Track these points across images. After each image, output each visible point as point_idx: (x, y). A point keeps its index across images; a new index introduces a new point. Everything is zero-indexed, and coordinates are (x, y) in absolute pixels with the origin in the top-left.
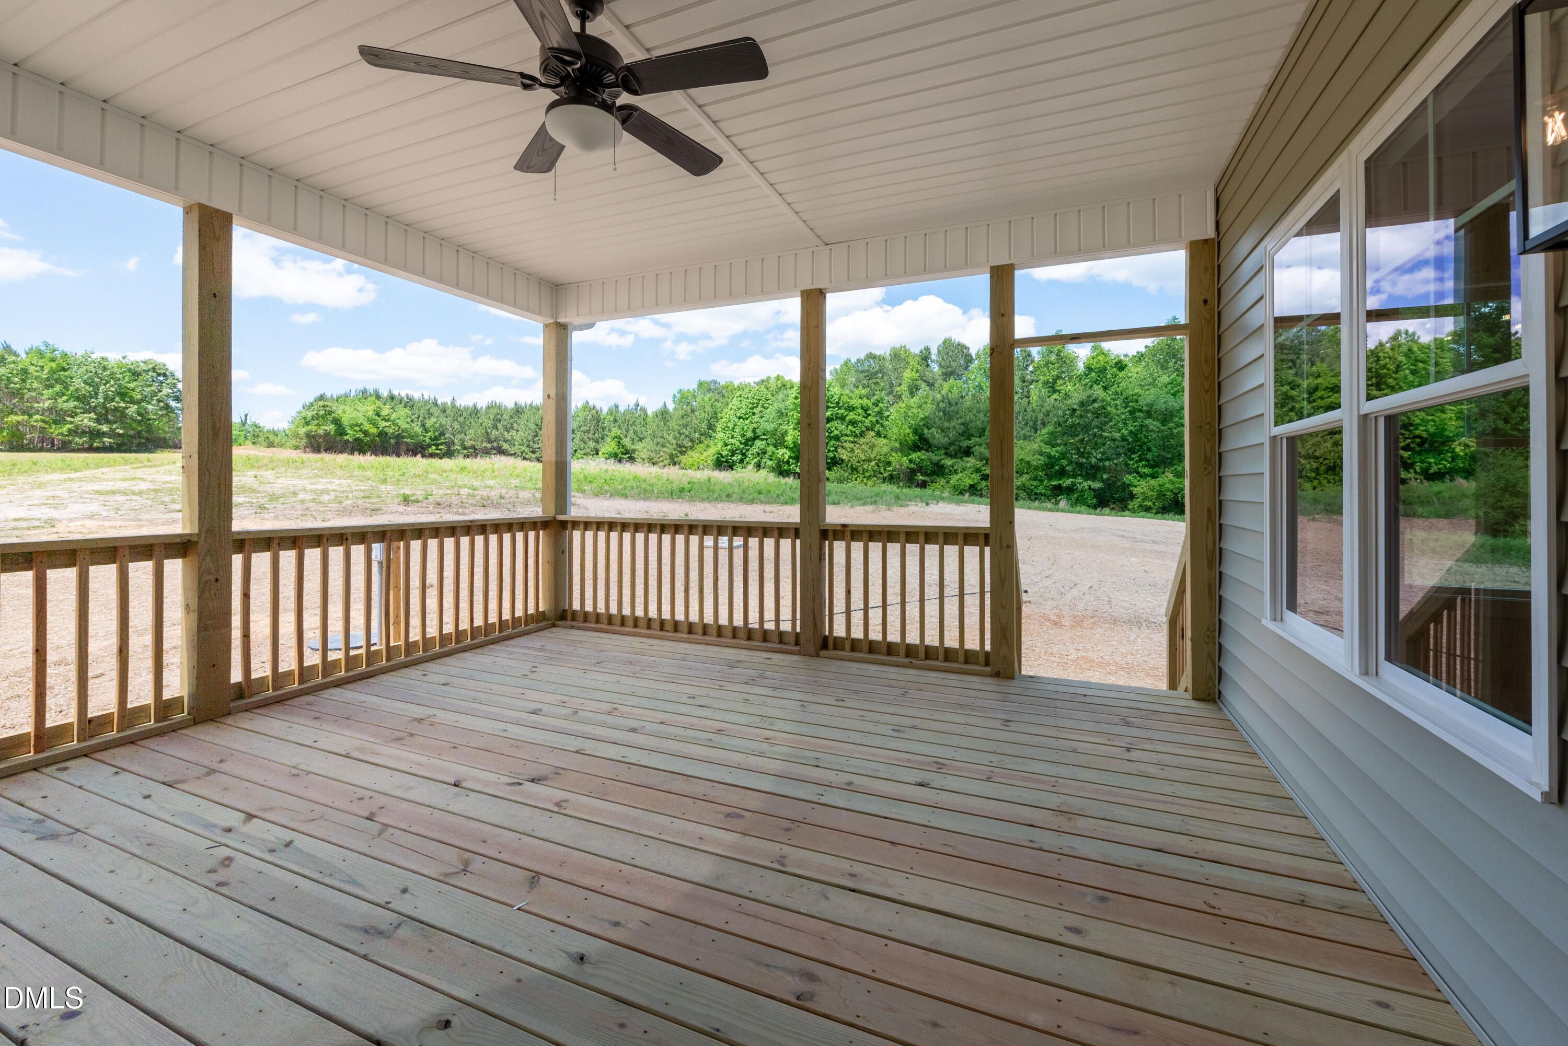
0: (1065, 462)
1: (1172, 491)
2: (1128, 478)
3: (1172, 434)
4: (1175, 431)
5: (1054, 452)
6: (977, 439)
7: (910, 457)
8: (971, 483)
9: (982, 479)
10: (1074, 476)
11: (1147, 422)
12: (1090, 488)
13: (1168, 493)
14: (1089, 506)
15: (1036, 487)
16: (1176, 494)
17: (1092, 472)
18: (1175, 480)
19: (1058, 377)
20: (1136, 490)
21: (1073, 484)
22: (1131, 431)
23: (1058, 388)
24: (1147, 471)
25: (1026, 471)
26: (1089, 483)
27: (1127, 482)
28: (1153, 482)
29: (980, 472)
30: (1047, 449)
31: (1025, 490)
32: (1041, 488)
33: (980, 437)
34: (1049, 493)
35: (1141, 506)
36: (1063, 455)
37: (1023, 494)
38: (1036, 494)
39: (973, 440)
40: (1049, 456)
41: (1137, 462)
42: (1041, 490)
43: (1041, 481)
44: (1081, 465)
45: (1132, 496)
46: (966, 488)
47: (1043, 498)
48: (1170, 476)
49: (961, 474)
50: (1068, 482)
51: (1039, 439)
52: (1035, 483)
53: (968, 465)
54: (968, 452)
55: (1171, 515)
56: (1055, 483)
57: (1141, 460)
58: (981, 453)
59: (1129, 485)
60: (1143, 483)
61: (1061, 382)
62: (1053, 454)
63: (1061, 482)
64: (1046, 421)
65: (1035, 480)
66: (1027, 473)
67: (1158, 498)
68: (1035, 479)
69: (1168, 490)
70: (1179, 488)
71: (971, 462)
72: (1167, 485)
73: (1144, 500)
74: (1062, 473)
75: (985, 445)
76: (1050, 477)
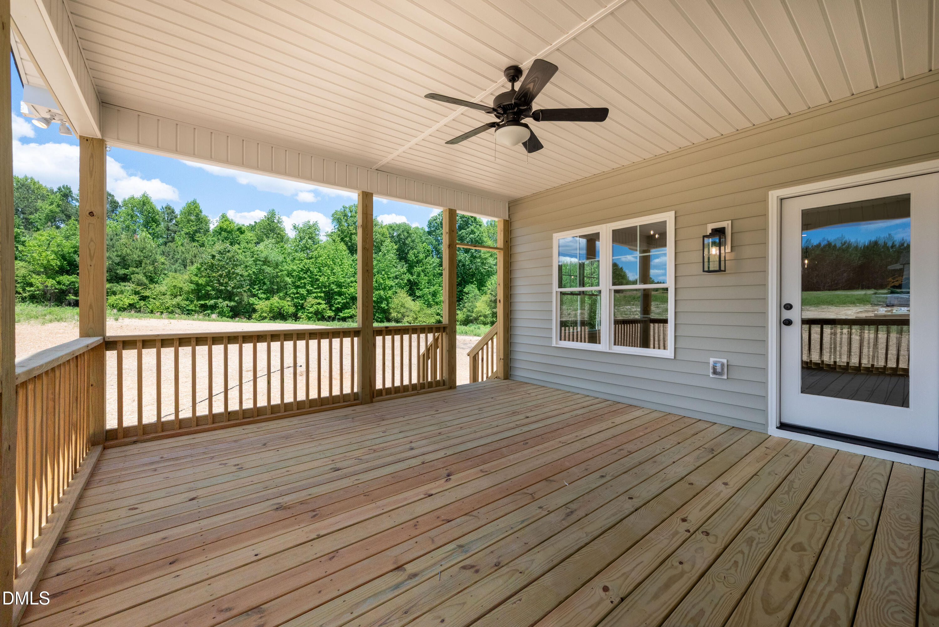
0: (209, 288)
1: (278, 307)
2: (252, 300)
3: (277, 275)
4: (279, 274)
5: (202, 281)
6: (134, 269)
7: (58, 279)
8: (131, 303)
9: (140, 300)
10: (218, 298)
11: (264, 267)
12: (227, 306)
13: (276, 309)
14: (227, 317)
15: (187, 306)
16: (280, 309)
17: (229, 296)
18: (279, 301)
19: (196, 231)
20: (257, 307)
21: (216, 304)
22: (254, 272)
23: (197, 239)
24: (263, 296)
25: (179, 293)
26: (227, 302)
27: (251, 302)
28: (267, 302)
29: (139, 294)
30: (195, 279)
31: (179, 308)
32: (191, 306)
33: (137, 267)
34: (198, 309)
35: (260, 316)
36: (207, 284)
37: (178, 311)
38: (188, 310)
39: (131, 269)
40: (197, 284)
41: (257, 290)
42: (191, 307)
43: (192, 302)
44: (221, 291)
45: (254, 311)
46: (125, 306)
47: (193, 313)
48: (277, 299)
49: (120, 296)
50: (212, 302)
51: (188, 273)
52: (187, 303)
53: (127, 288)
54: (125, 279)
55: (278, 321)
56: (202, 302)
57: (260, 289)
58: (139, 280)
59: (253, 304)
60: (261, 302)
61: (198, 235)
62: (200, 282)
63: (206, 302)
64: (194, 261)
65: (187, 301)
66: (181, 295)
67: (270, 312)
68: (187, 299)
69: (276, 307)
70: (282, 306)
71: (129, 287)
72: (275, 304)
73: (262, 313)
74: (207, 296)
75: (142, 274)
76: (199, 299)
